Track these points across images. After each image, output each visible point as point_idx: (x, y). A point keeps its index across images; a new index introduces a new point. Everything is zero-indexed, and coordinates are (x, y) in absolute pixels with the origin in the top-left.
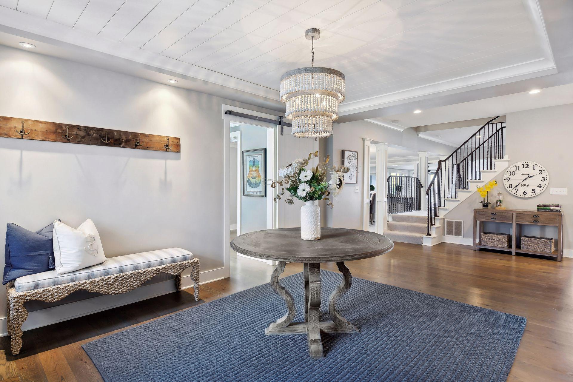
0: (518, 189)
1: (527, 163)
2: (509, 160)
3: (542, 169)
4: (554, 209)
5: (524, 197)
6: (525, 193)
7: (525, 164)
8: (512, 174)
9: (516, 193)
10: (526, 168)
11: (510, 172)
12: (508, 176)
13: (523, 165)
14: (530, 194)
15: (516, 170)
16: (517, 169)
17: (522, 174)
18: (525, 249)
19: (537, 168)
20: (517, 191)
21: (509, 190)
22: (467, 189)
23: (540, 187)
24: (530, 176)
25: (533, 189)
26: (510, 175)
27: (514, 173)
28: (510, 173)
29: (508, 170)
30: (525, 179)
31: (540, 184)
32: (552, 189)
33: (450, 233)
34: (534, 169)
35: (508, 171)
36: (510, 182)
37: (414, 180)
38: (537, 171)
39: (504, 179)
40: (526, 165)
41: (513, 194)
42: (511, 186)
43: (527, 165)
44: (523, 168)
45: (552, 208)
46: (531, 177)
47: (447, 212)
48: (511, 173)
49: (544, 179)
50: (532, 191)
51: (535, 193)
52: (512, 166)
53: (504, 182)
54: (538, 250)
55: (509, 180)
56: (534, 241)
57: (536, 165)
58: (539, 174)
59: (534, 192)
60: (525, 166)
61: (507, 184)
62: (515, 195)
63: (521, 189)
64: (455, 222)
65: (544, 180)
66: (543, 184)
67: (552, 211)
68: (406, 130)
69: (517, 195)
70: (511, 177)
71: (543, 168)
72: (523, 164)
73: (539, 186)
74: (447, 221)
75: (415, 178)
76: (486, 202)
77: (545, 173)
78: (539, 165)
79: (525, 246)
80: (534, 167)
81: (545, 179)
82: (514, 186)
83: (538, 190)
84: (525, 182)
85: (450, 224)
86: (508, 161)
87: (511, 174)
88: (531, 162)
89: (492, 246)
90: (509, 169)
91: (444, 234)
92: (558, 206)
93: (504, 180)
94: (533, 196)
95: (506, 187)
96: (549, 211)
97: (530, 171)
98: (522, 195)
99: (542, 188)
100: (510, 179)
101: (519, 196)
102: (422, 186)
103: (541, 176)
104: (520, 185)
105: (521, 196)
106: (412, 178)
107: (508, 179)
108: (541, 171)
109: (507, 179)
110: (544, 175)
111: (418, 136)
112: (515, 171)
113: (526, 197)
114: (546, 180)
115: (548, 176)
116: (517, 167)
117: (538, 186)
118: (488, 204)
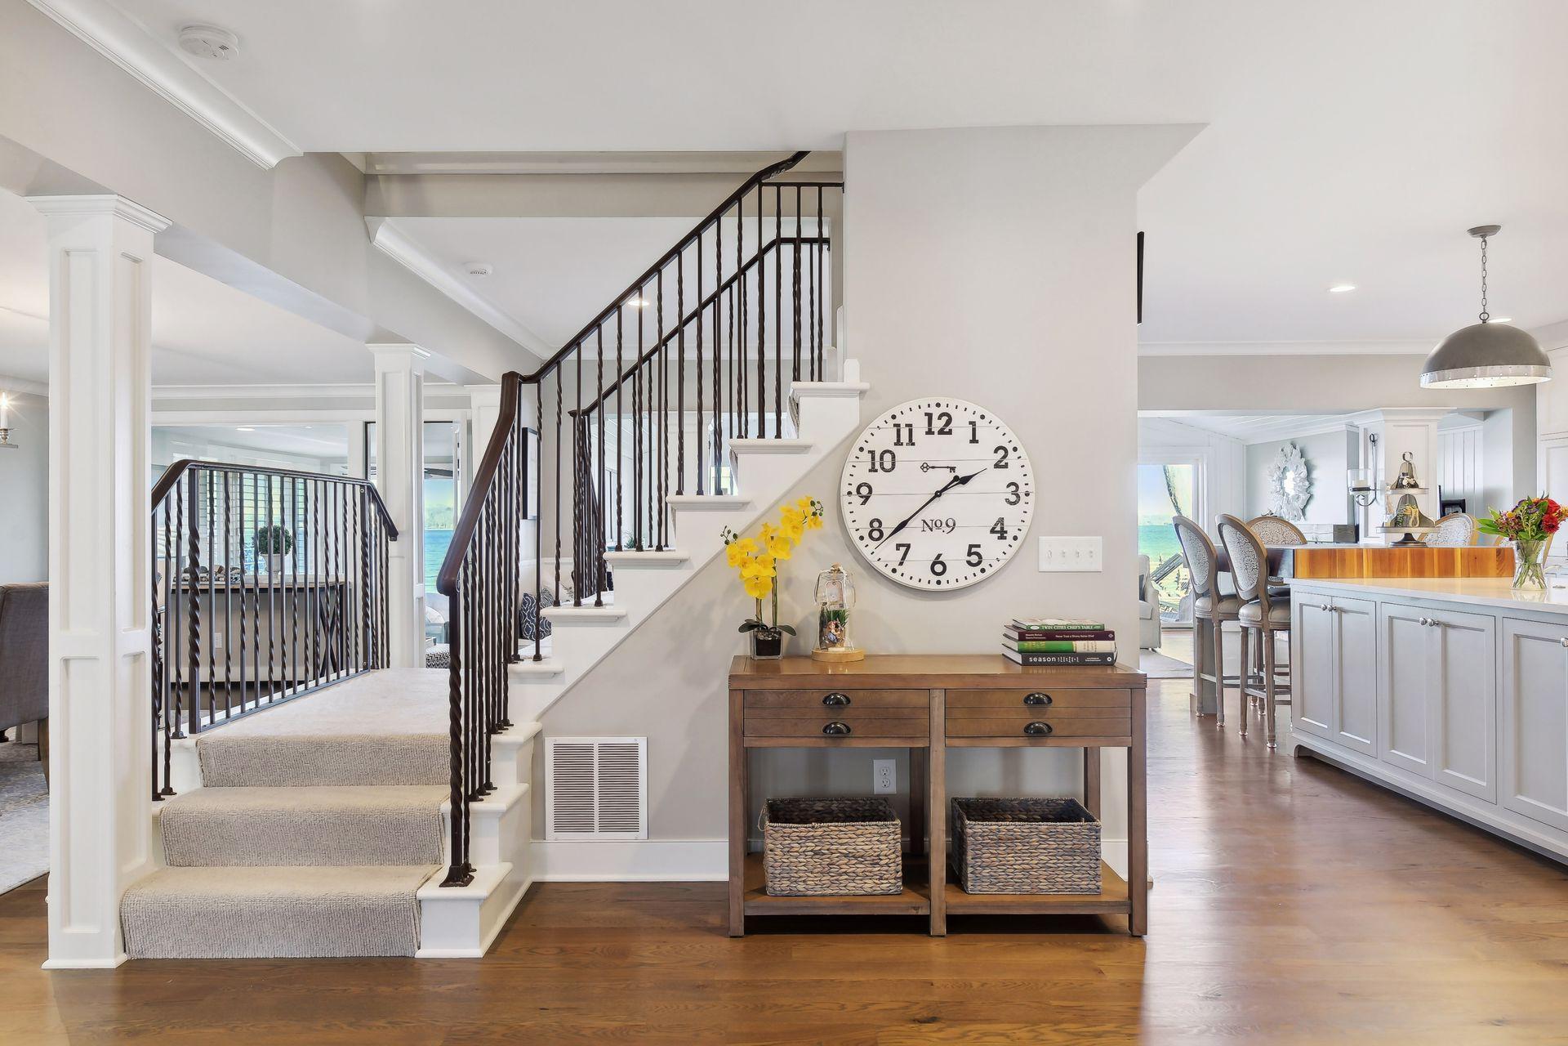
0: (908, 546)
1: (943, 409)
2: (865, 386)
3: (1007, 438)
4: (1092, 650)
5: (934, 586)
6: (938, 568)
7: (936, 412)
8: (882, 464)
9: (900, 570)
10: (941, 432)
11: (872, 453)
12: (862, 474)
13: (930, 416)
14: (958, 572)
15: (898, 443)
16: (904, 438)
17: (925, 467)
18: (985, 887)
19: (989, 438)
20: (904, 558)
21: (867, 549)
22: (659, 548)
23: (1002, 535)
24: (961, 474)
25: (971, 546)
26: (873, 470)
27: (888, 457)
28: (873, 458)
29: (860, 443)
30: (938, 494)
31: (1001, 521)
32: (1047, 543)
33: (574, 819)
34: (974, 441)
35: (861, 449)
36: (874, 509)
37: (353, 494)
38: (984, 454)
39: (845, 489)
40: (940, 418)
41: (888, 572)
42: (876, 531)
43: (945, 419)
44: (930, 432)
45: (1080, 646)
46: (964, 480)
47: (554, 691)
48: (877, 458)
49: (1015, 493)
50: (970, 554)
51: (980, 567)
52: (879, 422)
53: (846, 509)
54: (1044, 885)
55: (867, 498)
56: (1024, 839)
57: (983, 417)
58: (997, 466)
59: (974, 559)
60: (938, 424)
61: (859, 516)
62: (896, 577)
63: (924, 546)
64: (604, 748)
65: (1013, 498)
66: (1013, 518)
67: (1083, 660)
68: (288, 163)
69: (905, 580)
70: (878, 480)
71: (1011, 435)
72: (929, 411)
73: (998, 529)
74: (559, 749)
75: (358, 488)
76: (767, 620)
77: (1021, 462)
78: (997, 421)
79: (985, 872)
80: (974, 430)
81: (1021, 492)
82: (888, 526)
83: (992, 549)
84: (936, 511)
85: (573, 760)
86: (862, 393)
87: (877, 466)
88: (962, 404)
89: (829, 891)
90: (866, 435)
91: (539, 832)
92: (1102, 634)
93: (845, 499)
94: (972, 580)
95: (855, 536)
96: (1071, 660)
97: (955, 451)
98: (927, 580)
99: (1010, 536)
100: (870, 491)
101: (914, 583)
102: (393, 533)
103: (1005, 476)
104: (916, 523)
105: (924, 585)
106: (340, 487)
107: (865, 493)
108: (1001, 453)
109: (858, 491)
110: (1013, 473)
111: (369, 236)
112: (895, 449)
113: (944, 586)
114: (1022, 496)
115: (1030, 479)
116: (903, 425)
117: (993, 531)
118: (780, 634)
